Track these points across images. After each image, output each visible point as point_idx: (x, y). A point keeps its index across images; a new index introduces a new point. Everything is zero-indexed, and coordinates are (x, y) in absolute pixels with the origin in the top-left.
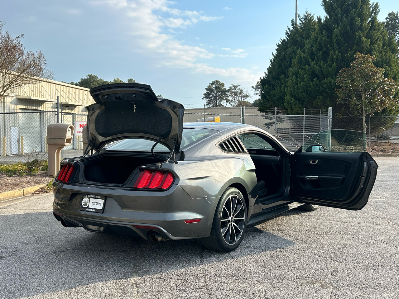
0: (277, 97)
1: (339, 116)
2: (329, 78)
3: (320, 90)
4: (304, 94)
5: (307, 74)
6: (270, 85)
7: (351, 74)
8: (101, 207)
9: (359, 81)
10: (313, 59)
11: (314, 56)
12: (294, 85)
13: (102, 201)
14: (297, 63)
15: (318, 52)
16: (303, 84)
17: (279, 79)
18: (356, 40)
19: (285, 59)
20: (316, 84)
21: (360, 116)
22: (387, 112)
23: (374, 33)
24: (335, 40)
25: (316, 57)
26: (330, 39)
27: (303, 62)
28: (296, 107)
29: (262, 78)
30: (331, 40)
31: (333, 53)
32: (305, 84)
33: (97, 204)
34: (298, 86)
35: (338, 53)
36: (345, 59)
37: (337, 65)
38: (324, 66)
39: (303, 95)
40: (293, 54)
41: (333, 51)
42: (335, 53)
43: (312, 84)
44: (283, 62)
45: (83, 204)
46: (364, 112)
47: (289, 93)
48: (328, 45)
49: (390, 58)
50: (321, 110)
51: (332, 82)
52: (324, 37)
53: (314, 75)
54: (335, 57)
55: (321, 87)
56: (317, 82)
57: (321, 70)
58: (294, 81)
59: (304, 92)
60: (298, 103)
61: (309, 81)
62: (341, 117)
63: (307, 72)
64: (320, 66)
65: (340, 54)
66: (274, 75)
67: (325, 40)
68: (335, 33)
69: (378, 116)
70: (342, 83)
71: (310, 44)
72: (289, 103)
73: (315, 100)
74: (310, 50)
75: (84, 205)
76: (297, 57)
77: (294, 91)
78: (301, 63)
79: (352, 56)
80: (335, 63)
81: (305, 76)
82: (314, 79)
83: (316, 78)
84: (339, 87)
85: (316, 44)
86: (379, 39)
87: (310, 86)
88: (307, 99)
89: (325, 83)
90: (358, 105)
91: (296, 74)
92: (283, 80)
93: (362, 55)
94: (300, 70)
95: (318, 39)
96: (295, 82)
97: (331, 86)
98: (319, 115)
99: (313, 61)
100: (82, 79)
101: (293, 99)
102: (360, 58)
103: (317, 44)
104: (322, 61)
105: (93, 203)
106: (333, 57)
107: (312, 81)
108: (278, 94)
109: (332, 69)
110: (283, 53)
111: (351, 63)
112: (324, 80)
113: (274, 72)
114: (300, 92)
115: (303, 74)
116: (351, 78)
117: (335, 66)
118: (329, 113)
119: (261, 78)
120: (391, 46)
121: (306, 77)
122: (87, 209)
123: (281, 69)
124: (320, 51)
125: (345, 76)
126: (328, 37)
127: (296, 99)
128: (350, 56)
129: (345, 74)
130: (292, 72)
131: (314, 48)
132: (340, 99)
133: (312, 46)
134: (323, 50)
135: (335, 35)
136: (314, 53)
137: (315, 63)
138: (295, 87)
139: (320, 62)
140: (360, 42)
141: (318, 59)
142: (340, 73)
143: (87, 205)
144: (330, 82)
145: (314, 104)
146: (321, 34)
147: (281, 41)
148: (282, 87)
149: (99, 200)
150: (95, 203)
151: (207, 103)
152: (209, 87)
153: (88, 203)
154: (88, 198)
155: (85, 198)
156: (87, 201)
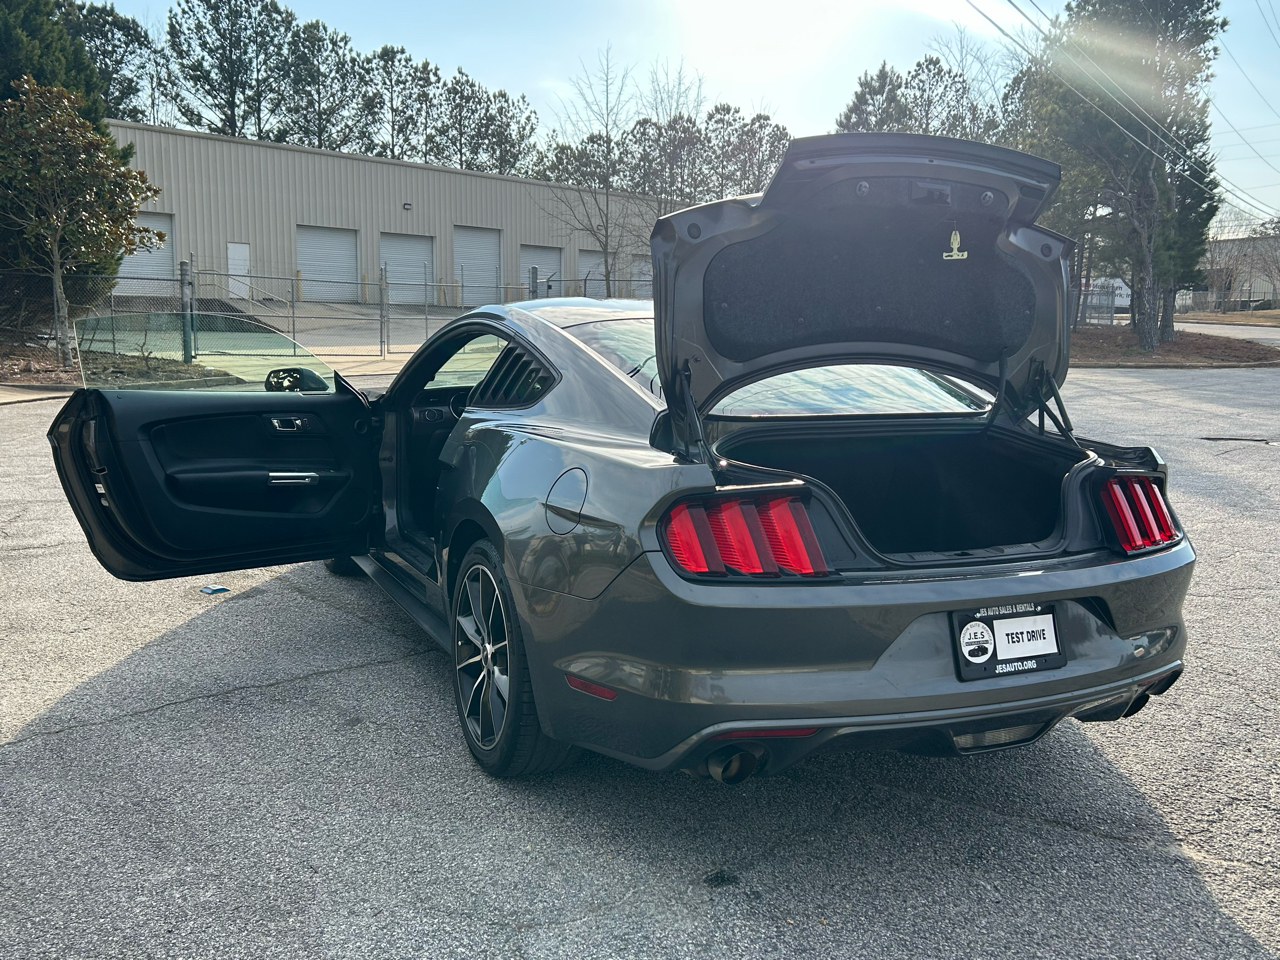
8: (1048, 646)
13: (1046, 622)
21: (41, 270)
33: (1032, 635)
45: (966, 650)
46: (57, 259)
75: (972, 653)
93: (38, 86)
102: (34, 92)
105: (1013, 638)
122: (999, 669)
143: (984, 651)
149: (1035, 622)
150: (1022, 633)
153: (987, 642)
154: (982, 624)
155: (968, 626)
156: (979, 635)
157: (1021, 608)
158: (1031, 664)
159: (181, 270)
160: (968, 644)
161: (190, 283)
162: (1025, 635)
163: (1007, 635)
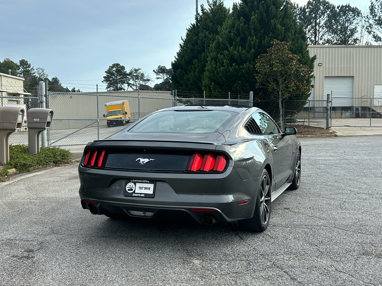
0: (191, 81)
1: (257, 100)
2: (247, 63)
3: (239, 75)
4: (224, 79)
5: (226, 59)
6: (182, 70)
7: (269, 60)
8: (151, 192)
9: (278, 66)
10: (231, 45)
11: (232, 41)
12: (213, 69)
13: (152, 186)
14: (215, 47)
15: (236, 37)
16: (223, 69)
17: (192, 64)
18: (272, 27)
19: (197, 44)
20: (235, 69)
21: (276, 100)
22: (299, 96)
23: (287, 22)
24: (252, 27)
25: (234, 43)
26: (247, 25)
27: (221, 47)
28: (215, 91)
29: (174, 62)
30: (248, 27)
31: (251, 39)
32: (225, 69)
33: (146, 188)
34: (217, 71)
35: (255, 39)
36: (262, 45)
37: (255, 51)
38: (243, 52)
39: (222, 79)
40: (206, 39)
41: (251, 37)
42: (253, 40)
43: (231, 69)
44: (196, 47)
45: (127, 189)
46: (280, 96)
47: (209, 78)
48: (245, 31)
49: (302, 46)
50: (240, 95)
51: (251, 67)
52: (241, 23)
53: (232, 60)
54: (252, 43)
55: (240, 73)
56: (236, 67)
57: (240, 56)
58: (214, 65)
59: (224, 77)
60: (217, 87)
61: (228, 66)
62: (259, 101)
63: (226, 57)
64: (238, 52)
65: (257, 41)
66: (187, 60)
67: (242, 27)
68: (253, 20)
69: (292, 100)
70: (262, 68)
71: (228, 30)
72: (207, 87)
73: (234, 85)
74: (228, 35)
75: (129, 190)
76: (215, 42)
77: (214, 76)
78: (219, 48)
79: (269, 42)
80: (253, 49)
81: (224, 61)
82: (233, 64)
83: (235, 63)
84: (258, 73)
85: (233, 30)
86: (291, 27)
87: (230, 71)
88: (226, 84)
89: (244, 68)
90: (276, 89)
91: (215, 59)
92: (196, 65)
93: (278, 42)
94: (219, 55)
95: (236, 25)
96: (215, 67)
97: (250, 71)
98: (238, 99)
99: (231, 46)
101: (213, 83)
102: (277, 44)
103: (235, 30)
104: (240, 47)
105: (141, 188)
106: (250, 43)
107: (231, 66)
108: (192, 78)
109: (250, 54)
110: (195, 38)
111: (268, 49)
112: (243, 65)
113: (187, 57)
114: (220, 77)
115: (222, 59)
116: (269, 64)
117: (253, 52)
118: (250, 97)
119: (172, 62)
120: (301, 34)
121: (226, 62)
122: (134, 195)
123: (194, 53)
124: (237, 36)
125: (263, 62)
126: (245, 23)
127: (216, 83)
128: (267, 42)
129: (263, 59)
130: (211, 57)
131: (232, 34)
132: (258, 84)
133: (230, 32)
134: (241, 36)
135: (253, 22)
136: (232, 39)
137: (234, 49)
138: (215, 72)
139: (239, 48)
140: (275, 29)
141: (236, 45)
142: (259, 59)
143: (132, 190)
144: (249, 68)
145: (233, 88)
146: (238, 20)
147: (191, 26)
148: (196, 72)
149: (148, 185)
150: (143, 187)
151: (107, 86)
152: (109, 70)
153: (133, 188)
154: (133, 183)
155: (129, 183)
156: (132, 186)
157: (144, 181)
158: (143, 195)
159: (327, 97)
160: (128, 188)
161: (330, 102)
162: (144, 188)
163: (139, 187)
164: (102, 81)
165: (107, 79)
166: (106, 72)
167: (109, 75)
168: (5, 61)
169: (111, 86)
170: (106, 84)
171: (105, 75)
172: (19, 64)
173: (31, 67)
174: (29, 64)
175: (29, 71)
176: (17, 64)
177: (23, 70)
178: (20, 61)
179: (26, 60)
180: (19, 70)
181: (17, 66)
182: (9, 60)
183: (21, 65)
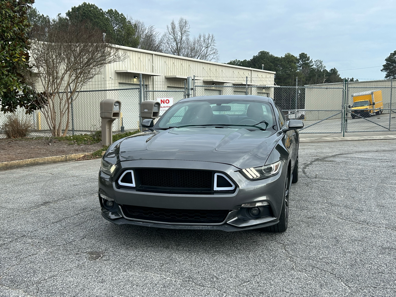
100: (254, 56)
151: (386, 75)
152: (390, 57)
164: (381, 70)
165: (386, 68)
166: (386, 60)
167: (389, 63)
168: (286, 56)
169: (390, 75)
170: (385, 73)
171: (385, 63)
172: (298, 58)
173: (310, 60)
174: (308, 57)
175: (308, 64)
176: (297, 58)
177: (302, 63)
178: (300, 54)
179: (305, 54)
180: (298, 63)
181: (297, 60)
182: (290, 55)
183: (301, 58)
